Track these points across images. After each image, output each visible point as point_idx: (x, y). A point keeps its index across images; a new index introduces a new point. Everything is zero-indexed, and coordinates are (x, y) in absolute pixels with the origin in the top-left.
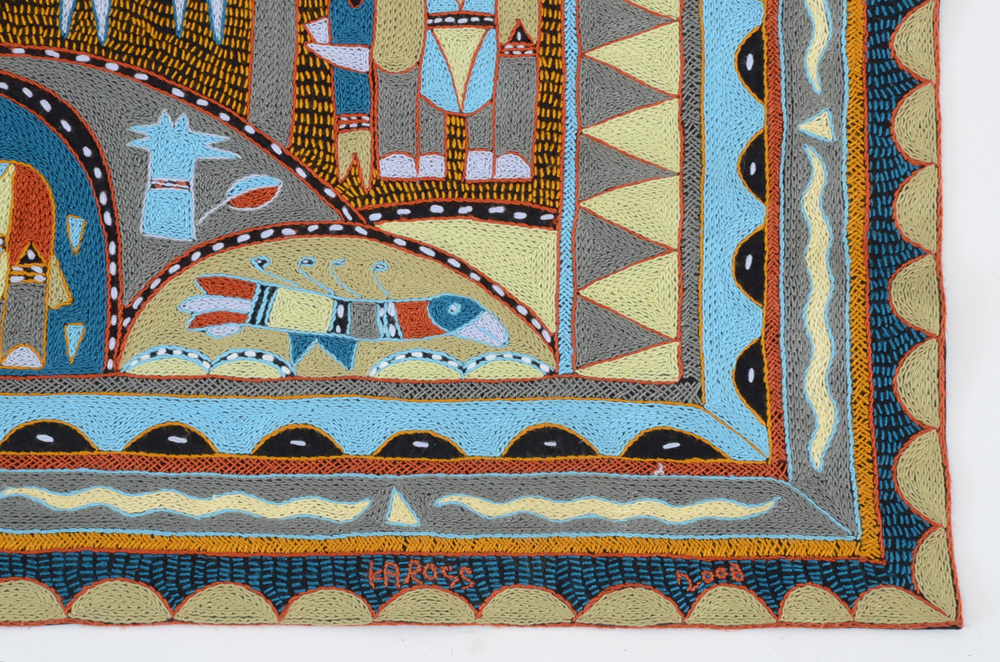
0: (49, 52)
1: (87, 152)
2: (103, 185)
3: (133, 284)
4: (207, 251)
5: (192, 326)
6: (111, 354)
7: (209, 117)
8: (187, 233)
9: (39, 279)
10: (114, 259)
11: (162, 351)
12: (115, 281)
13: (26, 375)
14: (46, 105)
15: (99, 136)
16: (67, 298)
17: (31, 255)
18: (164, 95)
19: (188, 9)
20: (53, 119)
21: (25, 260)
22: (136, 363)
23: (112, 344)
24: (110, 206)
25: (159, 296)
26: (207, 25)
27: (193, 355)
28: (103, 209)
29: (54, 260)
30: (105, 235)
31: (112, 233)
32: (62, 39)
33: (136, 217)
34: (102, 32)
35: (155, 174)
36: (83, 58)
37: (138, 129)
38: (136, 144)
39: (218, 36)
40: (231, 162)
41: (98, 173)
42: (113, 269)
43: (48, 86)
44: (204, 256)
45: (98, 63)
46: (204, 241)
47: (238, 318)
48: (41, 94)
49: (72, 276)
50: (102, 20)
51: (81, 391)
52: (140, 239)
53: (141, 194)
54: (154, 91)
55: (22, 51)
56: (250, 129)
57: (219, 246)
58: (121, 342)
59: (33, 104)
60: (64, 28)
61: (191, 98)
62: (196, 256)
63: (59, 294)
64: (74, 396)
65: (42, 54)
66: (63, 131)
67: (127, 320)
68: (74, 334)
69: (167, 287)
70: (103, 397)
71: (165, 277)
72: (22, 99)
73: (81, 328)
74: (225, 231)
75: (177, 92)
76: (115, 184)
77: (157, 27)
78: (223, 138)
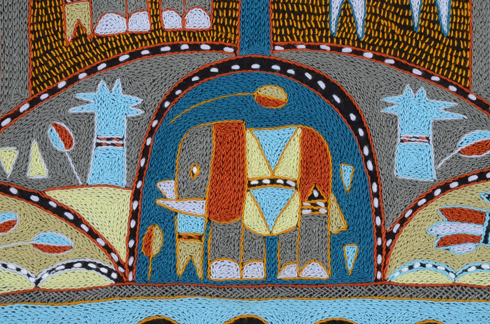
0: (323, 47)
1: (353, 117)
2: (365, 141)
3: (392, 215)
4: (445, 188)
5: (438, 245)
6: (379, 268)
7: (441, 89)
8: (429, 175)
9: (323, 211)
10: (376, 195)
11: (417, 265)
12: (378, 212)
13: (317, 284)
14: (322, 85)
15: (361, 105)
16: (343, 226)
17: (316, 194)
18: (407, 74)
19: (422, 11)
20: (327, 94)
21: (312, 197)
22: (398, 275)
23: (380, 259)
24: (371, 156)
25: (412, 223)
26: (438, 22)
27: (441, 268)
28: (366, 159)
29: (332, 197)
30: (368, 178)
31: (374, 176)
32: (332, 37)
33: (390, 164)
34: (360, 30)
35: (403, 133)
36: (347, 50)
37: (389, 99)
38: (388, 110)
39: (445, 29)
40: (460, 122)
41: (361, 132)
42: (376, 202)
43: (323, 71)
44: (443, 192)
45: (358, 53)
46: (443, 180)
47: (474, 239)
48: (317, 76)
49: (346, 209)
50: (360, 22)
51: (358, 296)
52: (393, 180)
53: (393, 147)
54: (399, 72)
55: (303, 47)
56: (472, 97)
57: (455, 185)
58: (386, 258)
59: (313, 84)
60: (333, 29)
61: (427, 76)
62: (438, 192)
63: (337, 223)
64: (353, 300)
65: (318, 48)
66: (335, 103)
67: (389, 242)
68: (351, 252)
69: (418, 216)
70: (376, 301)
71: (415, 208)
72: (304, 80)
73: (355, 248)
74: (458, 173)
75: (416, 72)
76: (374, 141)
77: (399, 26)
78: (453, 104)
